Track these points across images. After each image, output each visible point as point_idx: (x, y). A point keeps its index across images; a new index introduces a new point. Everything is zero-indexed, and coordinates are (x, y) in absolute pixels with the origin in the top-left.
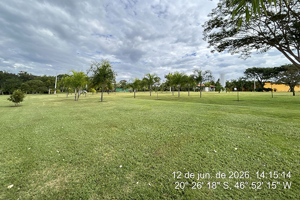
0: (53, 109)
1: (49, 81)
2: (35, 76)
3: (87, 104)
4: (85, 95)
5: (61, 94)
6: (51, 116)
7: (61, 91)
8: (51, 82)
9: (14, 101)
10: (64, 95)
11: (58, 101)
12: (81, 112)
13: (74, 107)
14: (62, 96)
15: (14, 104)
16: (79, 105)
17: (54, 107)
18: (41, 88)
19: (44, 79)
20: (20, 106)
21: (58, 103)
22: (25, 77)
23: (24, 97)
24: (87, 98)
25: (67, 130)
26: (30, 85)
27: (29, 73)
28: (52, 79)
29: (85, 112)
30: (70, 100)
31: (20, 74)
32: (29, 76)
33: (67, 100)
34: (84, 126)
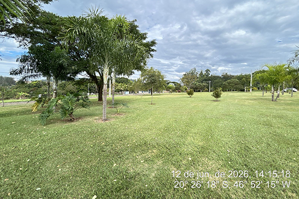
0: (242, 107)
1: (244, 79)
2: (233, 76)
3: (289, 107)
4: (291, 94)
5: (258, 92)
6: (238, 114)
7: (259, 89)
8: (247, 80)
9: (215, 97)
10: (259, 94)
11: (251, 100)
12: (275, 117)
13: (267, 109)
14: (257, 95)
15: (215, 99)
16: (275, 107)
17: (244, 105)
18: (237, 86)
19: (240, 78)
20: (219, 101)
21: (250, 101)
22: (226, 77)
23: (221, 94)
24: (293, 98)
25: (247, 133)
26: (229, 83)
27: (228, 74)
28: (247, 77)
29: (281, 117)
30: (266, 99)
31: (222, 75)
32: (229, 76)
33: (261, 99)
34: (271, 135)
